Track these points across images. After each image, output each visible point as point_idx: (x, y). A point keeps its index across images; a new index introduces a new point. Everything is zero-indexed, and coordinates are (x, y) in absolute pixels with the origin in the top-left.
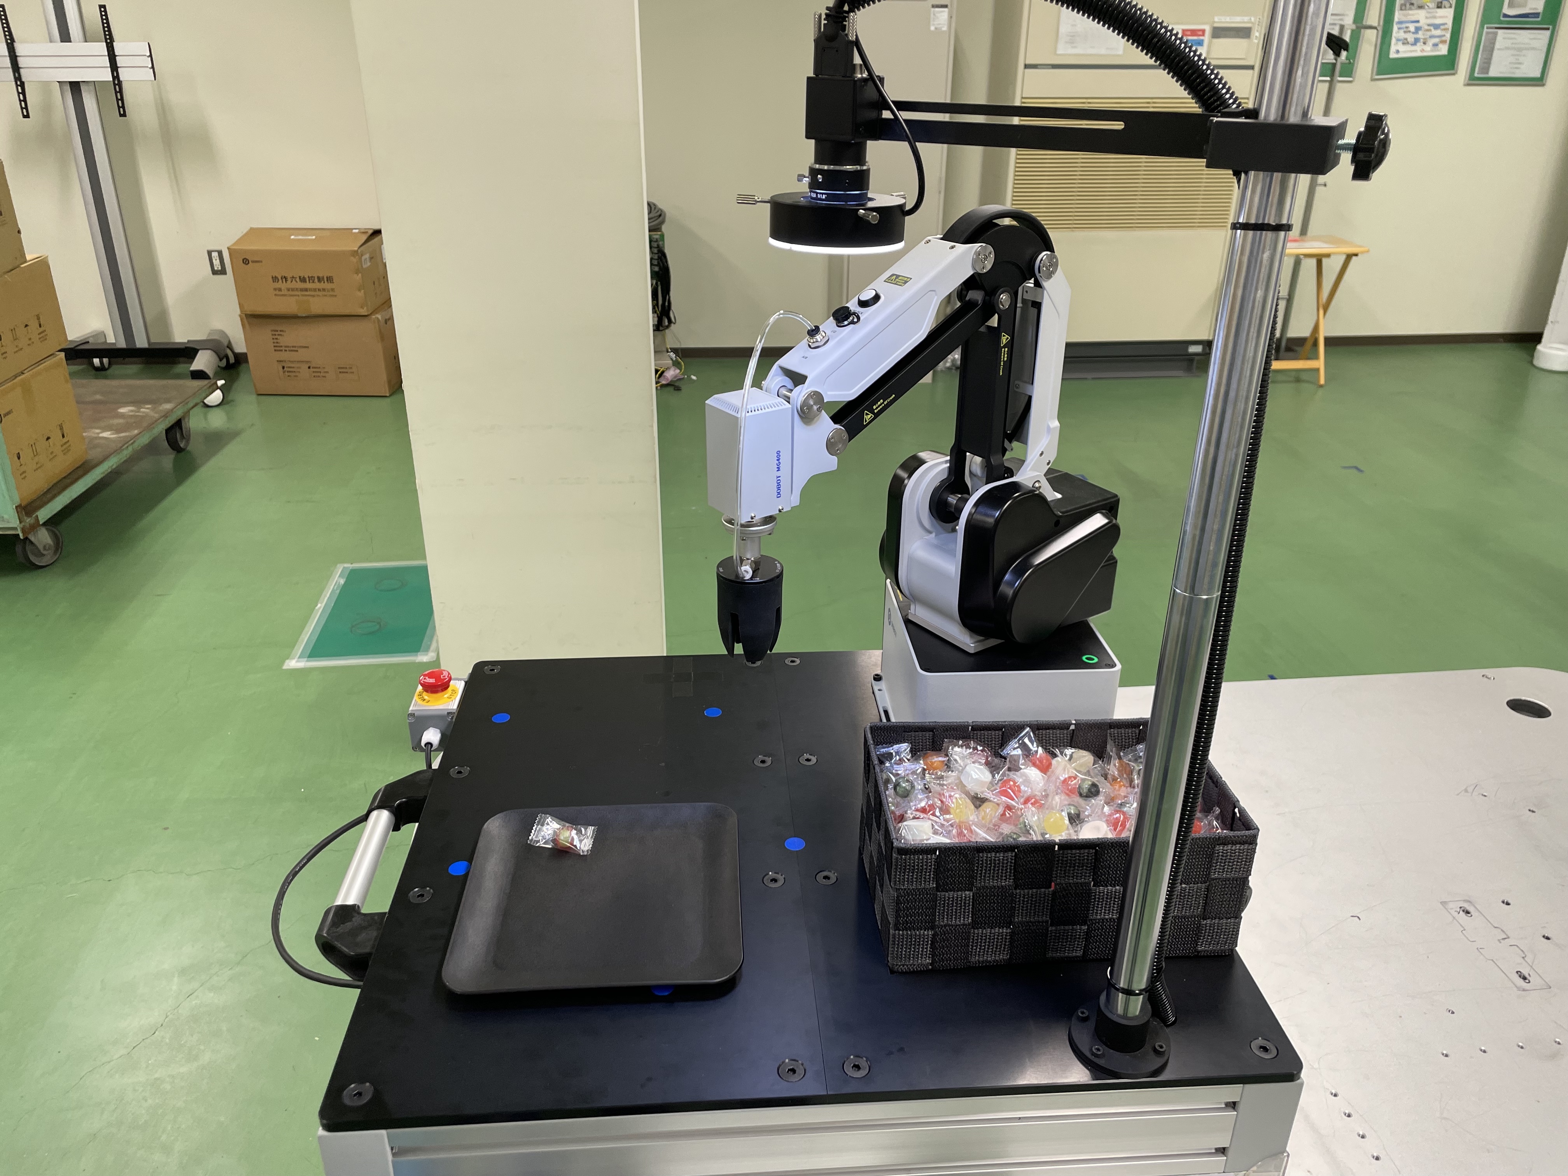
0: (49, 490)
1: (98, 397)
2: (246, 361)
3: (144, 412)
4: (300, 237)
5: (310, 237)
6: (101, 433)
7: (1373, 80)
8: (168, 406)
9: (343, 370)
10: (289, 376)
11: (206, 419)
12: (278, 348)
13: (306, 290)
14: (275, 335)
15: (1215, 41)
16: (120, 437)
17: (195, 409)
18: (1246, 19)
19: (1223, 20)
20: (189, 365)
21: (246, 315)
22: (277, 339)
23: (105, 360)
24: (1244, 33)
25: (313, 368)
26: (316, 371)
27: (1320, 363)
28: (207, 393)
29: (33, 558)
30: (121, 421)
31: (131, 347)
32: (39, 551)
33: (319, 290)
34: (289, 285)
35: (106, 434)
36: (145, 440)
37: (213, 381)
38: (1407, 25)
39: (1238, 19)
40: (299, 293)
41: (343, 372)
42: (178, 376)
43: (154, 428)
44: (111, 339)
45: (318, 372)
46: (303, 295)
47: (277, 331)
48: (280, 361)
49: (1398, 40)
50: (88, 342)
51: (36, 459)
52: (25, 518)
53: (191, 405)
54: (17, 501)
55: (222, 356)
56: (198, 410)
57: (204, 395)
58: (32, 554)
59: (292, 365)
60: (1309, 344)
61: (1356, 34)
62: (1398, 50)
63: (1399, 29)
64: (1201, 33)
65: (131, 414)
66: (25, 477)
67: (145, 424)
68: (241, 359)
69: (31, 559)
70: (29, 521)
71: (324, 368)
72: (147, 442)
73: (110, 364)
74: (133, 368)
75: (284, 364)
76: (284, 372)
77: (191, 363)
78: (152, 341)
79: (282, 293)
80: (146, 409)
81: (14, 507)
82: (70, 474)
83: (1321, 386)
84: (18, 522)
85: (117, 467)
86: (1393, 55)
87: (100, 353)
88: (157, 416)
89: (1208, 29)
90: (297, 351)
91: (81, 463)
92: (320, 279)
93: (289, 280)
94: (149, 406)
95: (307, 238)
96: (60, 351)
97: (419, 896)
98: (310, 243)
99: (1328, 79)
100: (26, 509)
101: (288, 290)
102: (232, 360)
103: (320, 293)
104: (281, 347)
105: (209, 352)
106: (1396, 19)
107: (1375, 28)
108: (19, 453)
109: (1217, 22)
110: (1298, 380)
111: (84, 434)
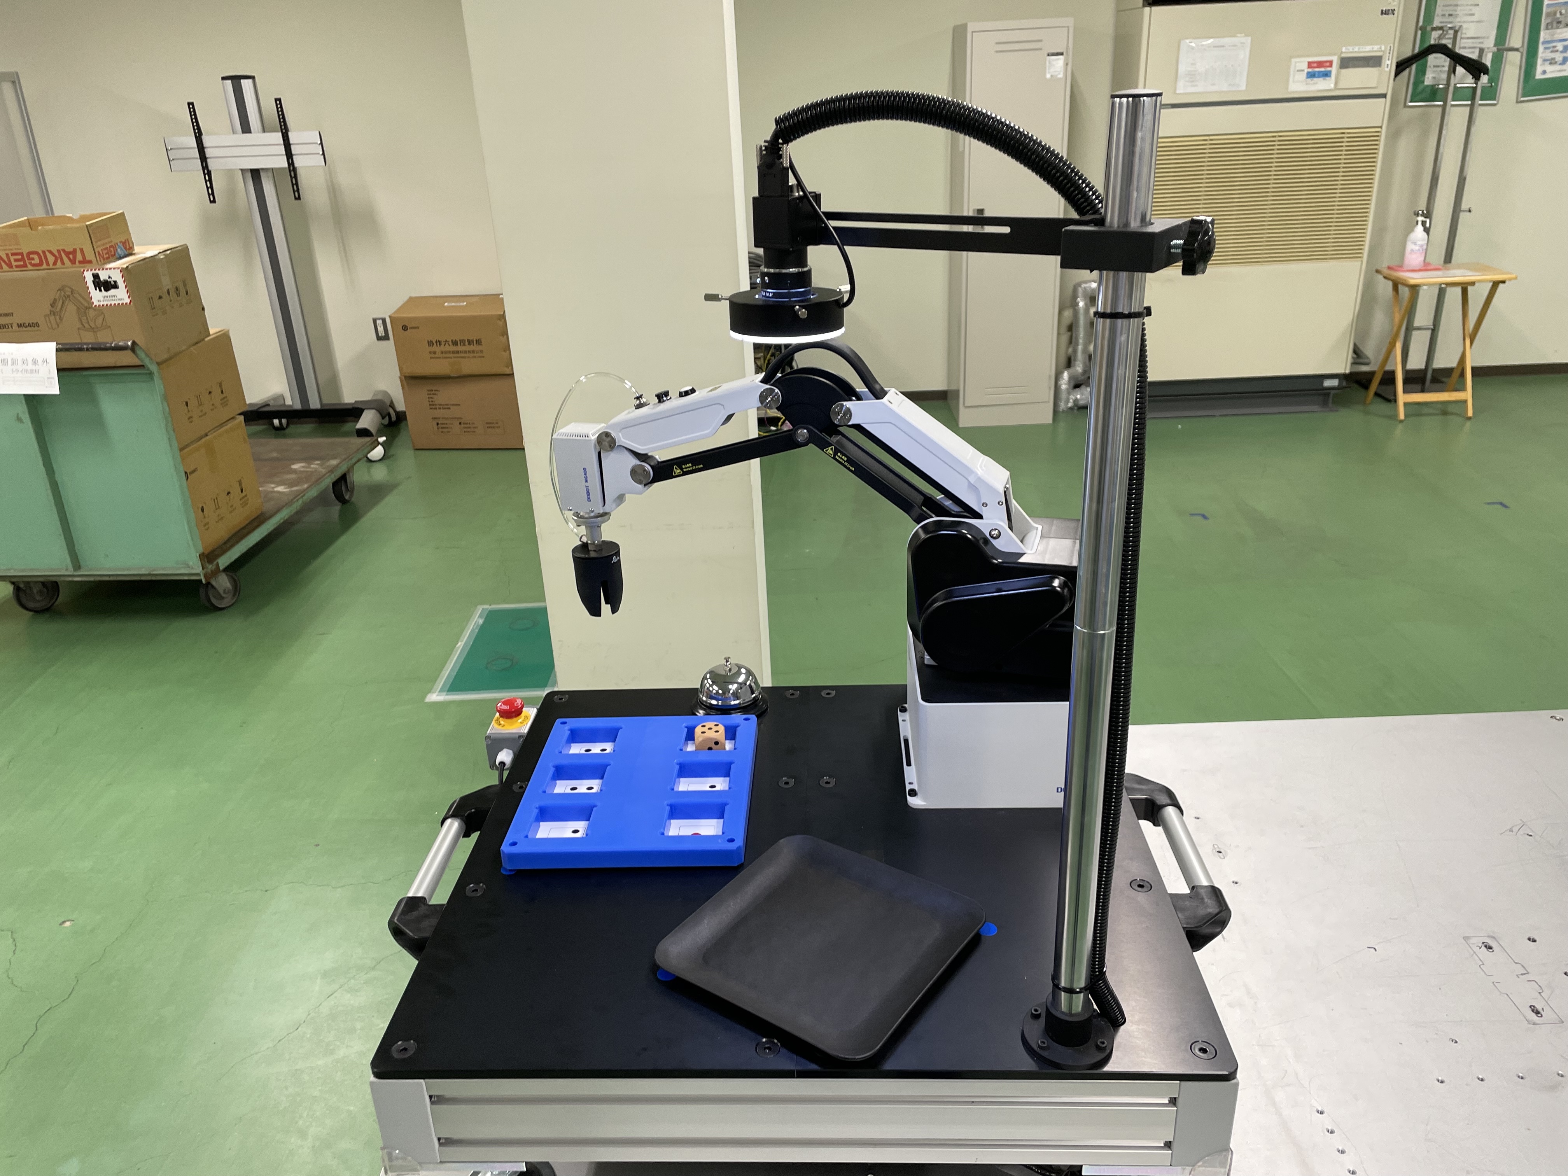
0: (228, 540)
1: (275, 455)
2: (406, 419)
3: (313, 468)
4: (453, 304)
5: (461, 304)
6: (276, 487)
7: (1518, 102)
8: (334, 462)
9: (490, 425)
10: (442, 432)
11: (369, 472)
12: (433, 406)
13: (458, 352)
14: (431, 394)
15: (1344, 71)
16: (292, 491)
17: (359, 463)
18: (1376, 48)
19: (1351, 50)
20: (354, 424)
21: (406, 377)
22: (431, 398)
23: (284, 421)
24: (1374, 61)
25: (464, 424)
26: (467, 427)
27: (1467, 395)
28: (369, 448)
29: (214, 601)
30: (293, 476)
31: (306, 408)
32: (219, 594)
33: (469, 352)
34: (442, 348)
35: (280, 489)
36: (313, 493)
37: (375, 438)
38: (1554, 44)
39: (1368, 48)
40: (451, 355)
41: (490, 427)
42: (347, 434)
43: (321, 482)
44: (289, 402)
45: (466, 428)
46: (455, 357)
47: (432, 391)
48: (435, 418)
49: (1545, 60)
50: (269, 405)
51: (218, 512)
52: (207, 565)
53: (354, 460)
54: (201, 550)
55: (385, 413)
56: (363, 464)
57: (366, 451)
58: (213, 596)
59: (445, 422)
60: (1455, 375)
61: (1498, 58)
62: (1544, 70)
63: (1546, 48)
64: (1328, 64)
65: (303, 469)
66: (209, 528)
67: (314, 479)
68: (401, 417)
69: (212, 601)
70: (210, 567)
71: (474, 424)
72: (315, 495)
73: (288, 424)
74: (307, 427)
75: (437, 421)
76: (438, 429)
77: (357, 421)
78: (325, 402)
79: (437, 355)
80: (315, 466)
81: (198, 555)
82: (247, 525)
83: (1470, 418)
84: (201, 568)
85: (289, 518)
86: (1539, 76)
87: (279, 414)
88: (324, 471)
89: (1335, 60)
90: (450, 408)
91: (256, 516)
92: (470, 342)
93: (443, 343)
94: (318, 462)
95: (458, 304)
96: (240, 414)
97: (473, 891)
98: (461, 309)
99: (1469, 102)
100: (208, 557)
101: (442, 353)
102: (394, 418)
103: (471, 355)
104: (436, 405)
105: (373, 411)
106: (1541, 40)
107: (1517, 50)
108: (203, 507)
109: (1344, 53)
110: (1445, 413)
111: (260, 489)
